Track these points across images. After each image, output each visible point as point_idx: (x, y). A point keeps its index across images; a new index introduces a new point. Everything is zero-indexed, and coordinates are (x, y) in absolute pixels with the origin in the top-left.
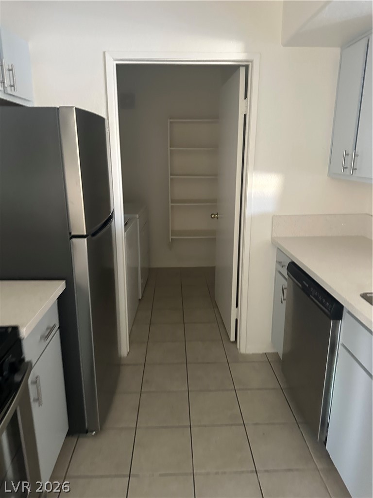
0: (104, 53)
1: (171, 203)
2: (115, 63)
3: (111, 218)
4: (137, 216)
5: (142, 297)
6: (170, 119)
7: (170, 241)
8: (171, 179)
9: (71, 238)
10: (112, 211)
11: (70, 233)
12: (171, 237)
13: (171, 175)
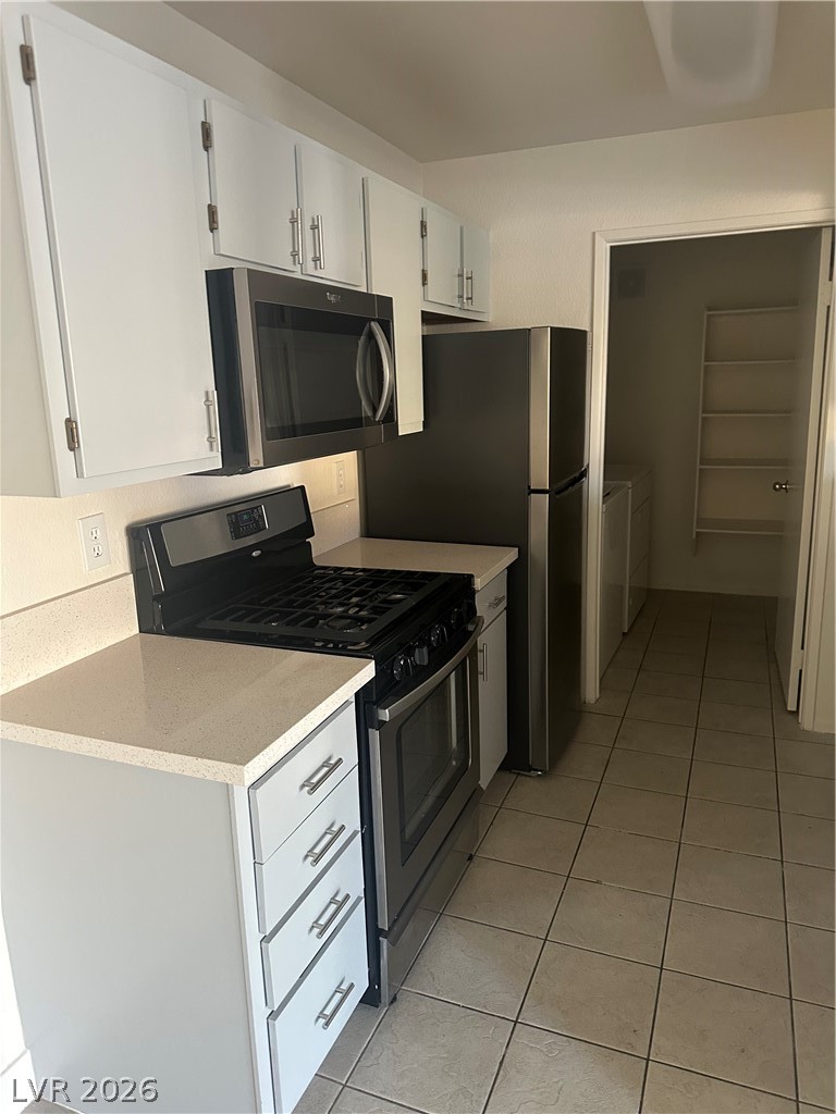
0: (594, 233)
1: (701, 464)
2: (609, 245)
3: (584, 474)
4: (630, 484)
5: (629, 630)
6: (710, 309)
7: (694, 536)
8: (703, 419)
9: (529, 494)
10: (585, 464)
11: (529, 487)
12: (695, 530)
13: (703, 412)
